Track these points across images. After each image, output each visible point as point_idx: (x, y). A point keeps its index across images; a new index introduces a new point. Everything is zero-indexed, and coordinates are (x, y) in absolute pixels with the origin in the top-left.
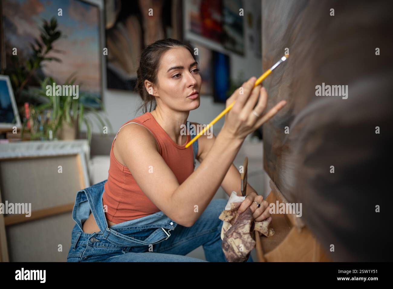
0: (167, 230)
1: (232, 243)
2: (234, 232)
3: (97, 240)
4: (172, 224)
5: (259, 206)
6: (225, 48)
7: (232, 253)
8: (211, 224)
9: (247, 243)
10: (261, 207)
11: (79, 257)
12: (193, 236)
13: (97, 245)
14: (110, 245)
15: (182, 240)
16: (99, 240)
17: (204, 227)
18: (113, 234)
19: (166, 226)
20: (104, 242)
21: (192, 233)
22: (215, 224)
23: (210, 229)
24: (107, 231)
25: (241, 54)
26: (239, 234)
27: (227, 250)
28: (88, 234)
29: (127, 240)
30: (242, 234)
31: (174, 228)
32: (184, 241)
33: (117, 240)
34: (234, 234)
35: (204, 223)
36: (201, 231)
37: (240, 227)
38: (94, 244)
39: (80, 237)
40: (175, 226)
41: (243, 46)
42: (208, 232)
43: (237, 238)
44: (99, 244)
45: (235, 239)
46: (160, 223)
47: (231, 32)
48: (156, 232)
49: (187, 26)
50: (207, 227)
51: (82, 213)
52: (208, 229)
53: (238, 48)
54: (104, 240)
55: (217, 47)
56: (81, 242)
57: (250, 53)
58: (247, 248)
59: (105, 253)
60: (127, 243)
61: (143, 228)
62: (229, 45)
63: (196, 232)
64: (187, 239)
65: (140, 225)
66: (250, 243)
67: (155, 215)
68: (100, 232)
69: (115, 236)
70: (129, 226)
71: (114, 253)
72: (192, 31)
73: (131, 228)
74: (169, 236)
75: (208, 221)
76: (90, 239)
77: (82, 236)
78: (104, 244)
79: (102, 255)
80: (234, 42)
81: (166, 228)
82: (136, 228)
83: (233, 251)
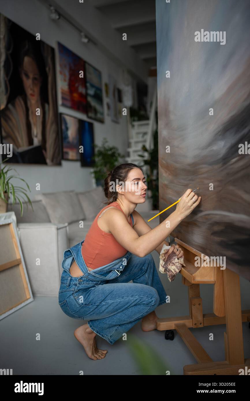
0: (118, 271)
1: (171, 268)
2: (170, 263)
3: (82, 281)
4: (121, 267)
5: (178, 250)
6: (89, 117)
7: (171, 273)
8: (140, 266)
9: (178, 267)
10: (179, 250)
11: (73, 291)
12: (129, 274)
13: (83, 283)
14: (90, 283)
15: (123, 277)
16: (83, 280)
17: (135, 268)
18: (92, 275)
19: (118, 269)
20: (86, 281)
21: (129, 272)
22: (141, 266)
23: (139, 269)
24: (88, 273)
25: (102, 121)
26: (173, 263)
27: (168, 272)
28: (75, 278)
29: (99, 278)
30: (175, 263)
31: (123, 270)
32: (124, 277)
33: (94, 278)
34: (171, 264)
35: (135, 265)
36: (134, 270)
37: (173, 260)
38: (81, 283)
39: (71, 279)
40: (123, 268)
41: (102, 114)
42: (138, 271)
43: (173, 265)
44: (84, 283)
45: (172, 266)
46: (115, 267)
47: (93, 103)
48: (112, 272)
49: (60, 102)
50: (137, 268)
51: (66, 265)
52: (138, 269)
53: (99, 116)
54: (86, 280)
55: (83, 117)
56: (72, 282)
57: (108, 119)
58: (178, 269)
59: (87, 288)
60: (98, 279)
61: (107, 271)
62: (91, 115)
63: (131, 271)
64: (126, 276)
65: (105, 269)
66: (180, 267)
67: (114, 262)
68: (84, 276)
69: (93, 275)
70: (99, 270)
71: (92, 287)
72: (63, 105)
73: (100, 271)
74: (119, 274)
75: (137, 264)
76: (78, 280)
77: (72, 279)
78: (86, 282)
79: (86, 289)
80: (96, 111)
81: (118, 270)
82: (103, 271)
83: (172, 272)
